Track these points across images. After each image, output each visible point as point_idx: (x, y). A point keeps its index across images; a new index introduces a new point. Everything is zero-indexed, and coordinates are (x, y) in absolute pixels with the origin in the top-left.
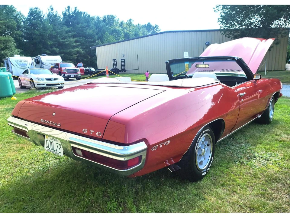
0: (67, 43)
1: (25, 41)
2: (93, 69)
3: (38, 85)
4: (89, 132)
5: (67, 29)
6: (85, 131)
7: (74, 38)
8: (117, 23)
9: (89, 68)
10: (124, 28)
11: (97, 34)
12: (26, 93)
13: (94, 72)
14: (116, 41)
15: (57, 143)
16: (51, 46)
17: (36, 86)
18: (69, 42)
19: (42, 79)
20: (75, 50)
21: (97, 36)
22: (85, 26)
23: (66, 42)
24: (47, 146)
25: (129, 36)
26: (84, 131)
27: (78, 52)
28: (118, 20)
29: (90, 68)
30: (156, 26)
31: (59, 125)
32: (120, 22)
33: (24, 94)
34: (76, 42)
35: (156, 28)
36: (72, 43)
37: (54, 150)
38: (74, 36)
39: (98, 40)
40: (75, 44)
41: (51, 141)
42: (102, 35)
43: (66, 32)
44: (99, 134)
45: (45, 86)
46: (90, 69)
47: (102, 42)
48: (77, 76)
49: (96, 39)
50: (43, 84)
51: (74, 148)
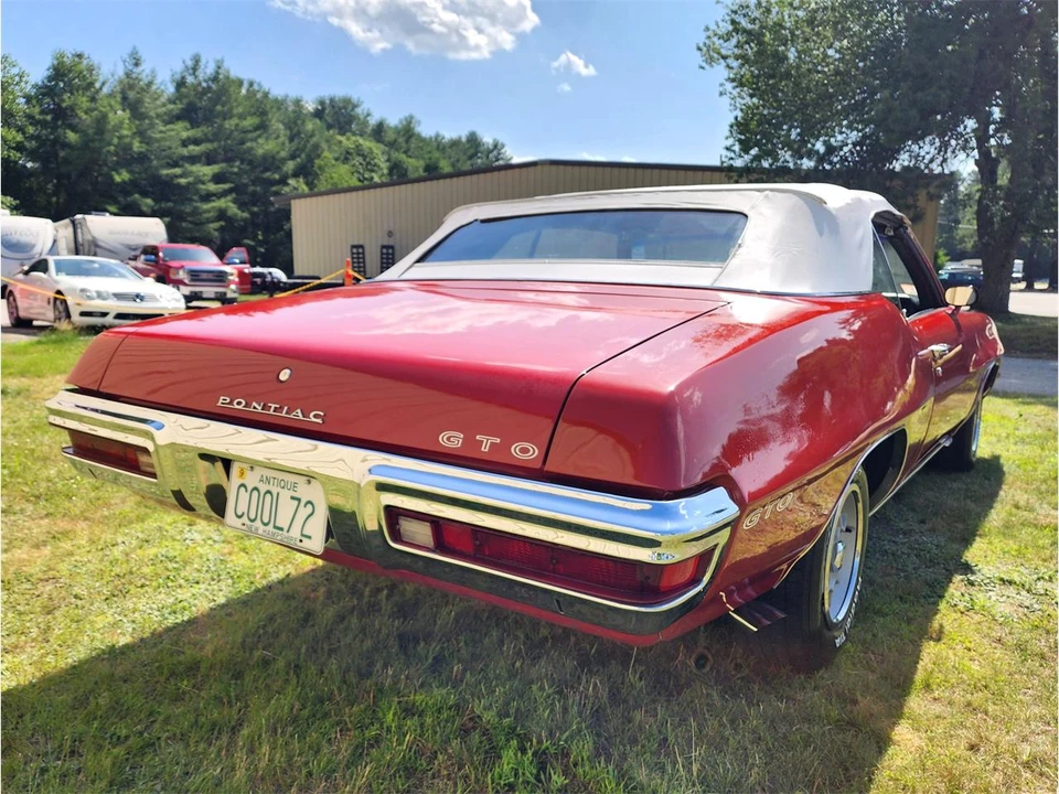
0: (183, 181)
1: (29, 165)
2: (279, 274)
3: (83, 314)
4: (470, 441)
5: (185, 135)
6: (451, 440)
7: (209, 164)
8: (365, 123)
9: (265, 270)
10: (389, 143)
11: (293, 157)
12: (39, 342)
13: (285, 283)
14: (360, 184)
15: (293, 498)
16: (125, 189)
17: (76, 318)
18: (191, 179)
19: (100, 295)
20: (213, 208)
21: (290, 166)
22: (250, 128)
23: (181, 176)
24: (242, 508)
25: (406, 170)
26: (448, 439)
27: (222, 215)
28: (368, 115)
29: (272, 270)
30: (496, 146)
31: (315, 416)
32: (373, 121)
33: (32, 344)
34: (217, 179)
35: (495, 153)
36: (203, 183)
37: (275, 527)
38: (209, 159)
39: (296, 175)
40: (212, 187)
41: (263, 488)
42: (310, 160)
43: (185, 143)
44: (526, 451)
45: (109, 320)
46: (270, 273)
47: (310, 185)
48: (225, 294)
49: (290, 172)
50: (104, 315)
51: (393, 513)
